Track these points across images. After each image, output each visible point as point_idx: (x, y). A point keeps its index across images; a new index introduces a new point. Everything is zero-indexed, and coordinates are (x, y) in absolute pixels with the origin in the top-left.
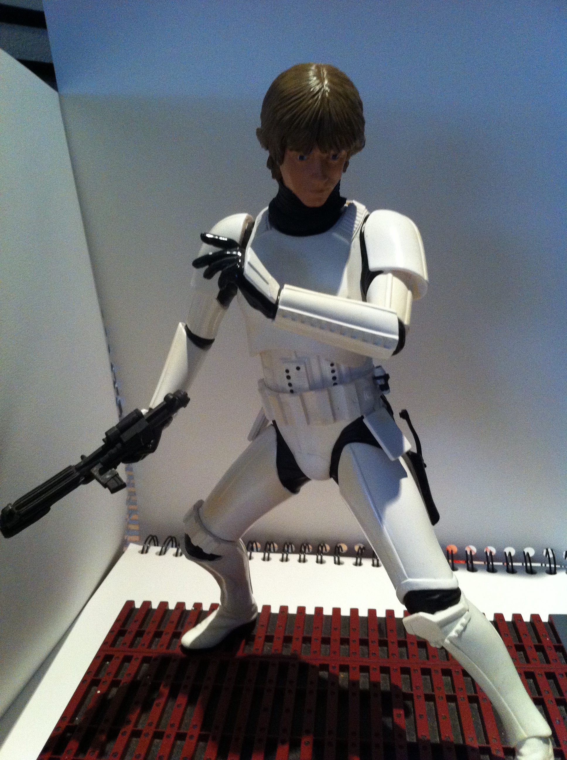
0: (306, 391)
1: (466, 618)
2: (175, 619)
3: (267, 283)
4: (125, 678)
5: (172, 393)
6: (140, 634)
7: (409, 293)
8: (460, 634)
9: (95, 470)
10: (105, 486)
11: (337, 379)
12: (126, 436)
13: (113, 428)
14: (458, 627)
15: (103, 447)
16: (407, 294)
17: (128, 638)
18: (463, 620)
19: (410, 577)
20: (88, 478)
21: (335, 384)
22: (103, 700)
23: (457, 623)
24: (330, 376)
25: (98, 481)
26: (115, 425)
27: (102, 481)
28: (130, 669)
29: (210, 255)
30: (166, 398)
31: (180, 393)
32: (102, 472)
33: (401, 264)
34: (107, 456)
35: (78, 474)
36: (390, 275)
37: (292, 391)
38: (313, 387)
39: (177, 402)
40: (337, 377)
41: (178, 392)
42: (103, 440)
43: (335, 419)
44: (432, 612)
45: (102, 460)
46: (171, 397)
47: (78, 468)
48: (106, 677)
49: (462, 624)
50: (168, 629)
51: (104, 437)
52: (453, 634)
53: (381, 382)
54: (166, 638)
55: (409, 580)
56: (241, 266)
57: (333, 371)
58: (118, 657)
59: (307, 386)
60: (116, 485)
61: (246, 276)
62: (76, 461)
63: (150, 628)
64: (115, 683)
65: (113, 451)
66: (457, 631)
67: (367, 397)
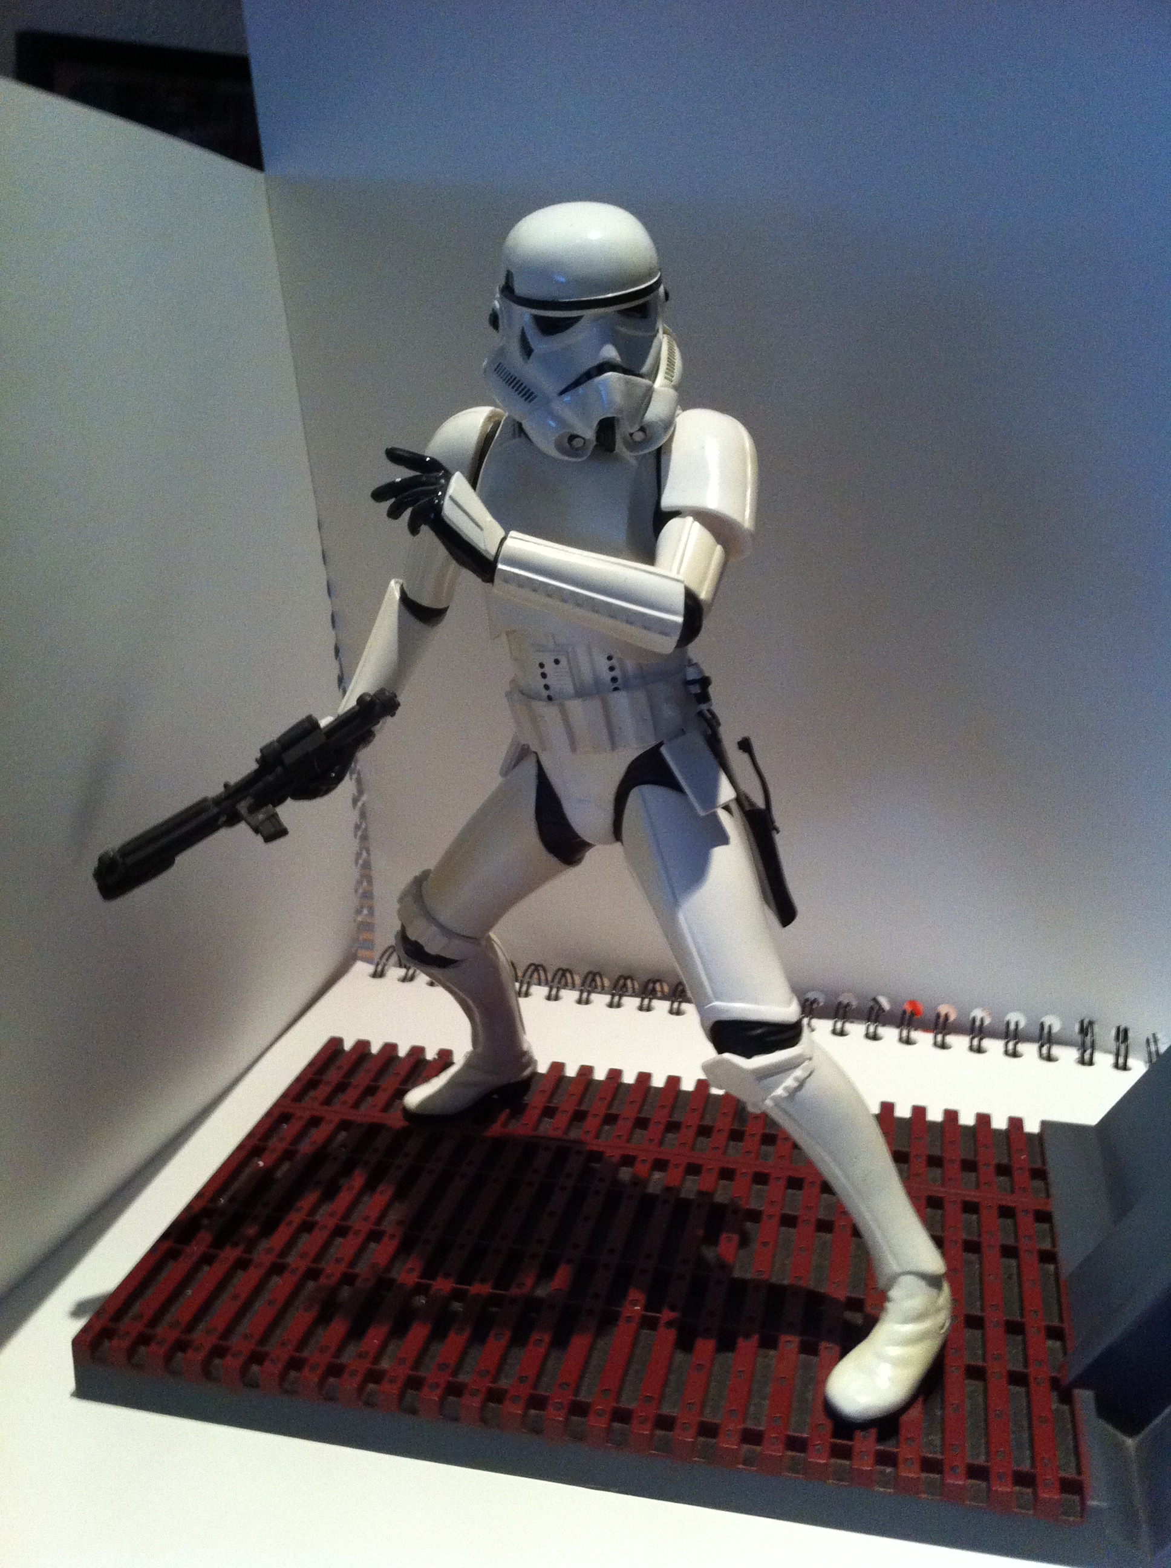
0: (570, 698)
1: (804, 1070)
2: (403, 1071)
3: (481, 529)
4: (306, 1147)
5: (372, 693)
6: (341, 1087)
7: (719, 549)
8: (793, 1093)
9: (243, 807)
10: (257, 830)
11: (620, 681)
12: (292, 756)
13: (271, 743)
14: (790, 1082)
15: (256, 772)
16: (713, 550)
17: (323, 1091)
18: (799, 1073)
19: (718, 999)
20: (233, 819)
21: (616, 689)
22: (266, 1178)
23: (789, 1076)
24: (607, 676)
25: (248, 823)
26: (275, 739)
27: (252, 823)
28: (318, 1135)
29: (398, 483)
30: (361, 700)
31: (384, 694)
32: (253, 809)
33: (713, 501)
34: (260, 785)
35: (216, 810)
36: (690, 519)
37: (550, 698)
38: (581, 693)
39: (377, 708)
40: (619, 677)
41: (381, 691)
42: (257, 760)
43: (614, 746)
44: (748, 1055)
45: (252, 791)
46: (368, 699)
47: (218, 801)
48: (277, 1145)
49: (796, 1079)
50: (389, 1083)
51: (259, 755)
52: (780, 1092)
53: (696, 689)
54: (382, 1097)
55: (716, 1003)
56: (439, 502)
57: (612, 669)
58: (301, 1118)
59: (570, 689)
60: (273, 830)
61: (446, 520)
62: (214, 790)
63: (361, 1079)
64: (288, 1155)
65: (270, 778)
66: (786, 1089)
67: (669, 712)
